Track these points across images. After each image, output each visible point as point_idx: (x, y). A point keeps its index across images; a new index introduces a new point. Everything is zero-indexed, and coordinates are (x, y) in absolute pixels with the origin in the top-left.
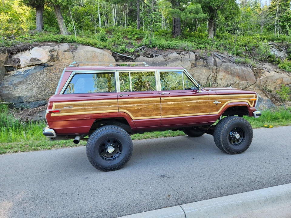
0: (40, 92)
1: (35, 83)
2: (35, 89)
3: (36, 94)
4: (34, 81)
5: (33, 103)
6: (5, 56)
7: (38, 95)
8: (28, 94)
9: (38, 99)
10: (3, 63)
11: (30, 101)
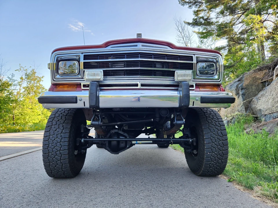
0: (274, 104)
1: (272, 94)
2: (270, 101)
3: (270, 107)
4: (271, 92)
5: (269, 115)
6: (263, 73)
7: (272, 107)
8: (265, 107)
9: (272, 112)
10: (259, 80)
11: (266, 114)
